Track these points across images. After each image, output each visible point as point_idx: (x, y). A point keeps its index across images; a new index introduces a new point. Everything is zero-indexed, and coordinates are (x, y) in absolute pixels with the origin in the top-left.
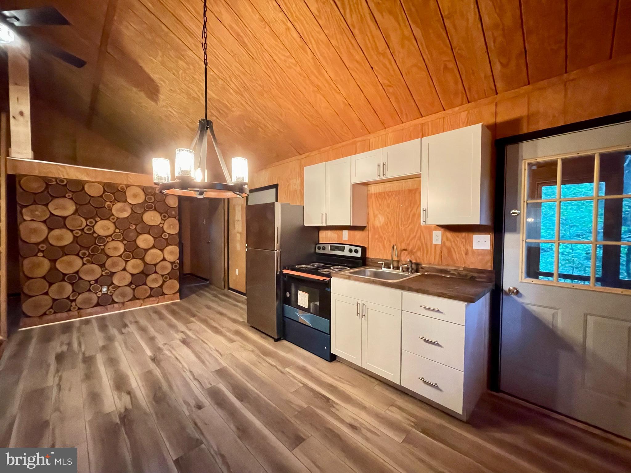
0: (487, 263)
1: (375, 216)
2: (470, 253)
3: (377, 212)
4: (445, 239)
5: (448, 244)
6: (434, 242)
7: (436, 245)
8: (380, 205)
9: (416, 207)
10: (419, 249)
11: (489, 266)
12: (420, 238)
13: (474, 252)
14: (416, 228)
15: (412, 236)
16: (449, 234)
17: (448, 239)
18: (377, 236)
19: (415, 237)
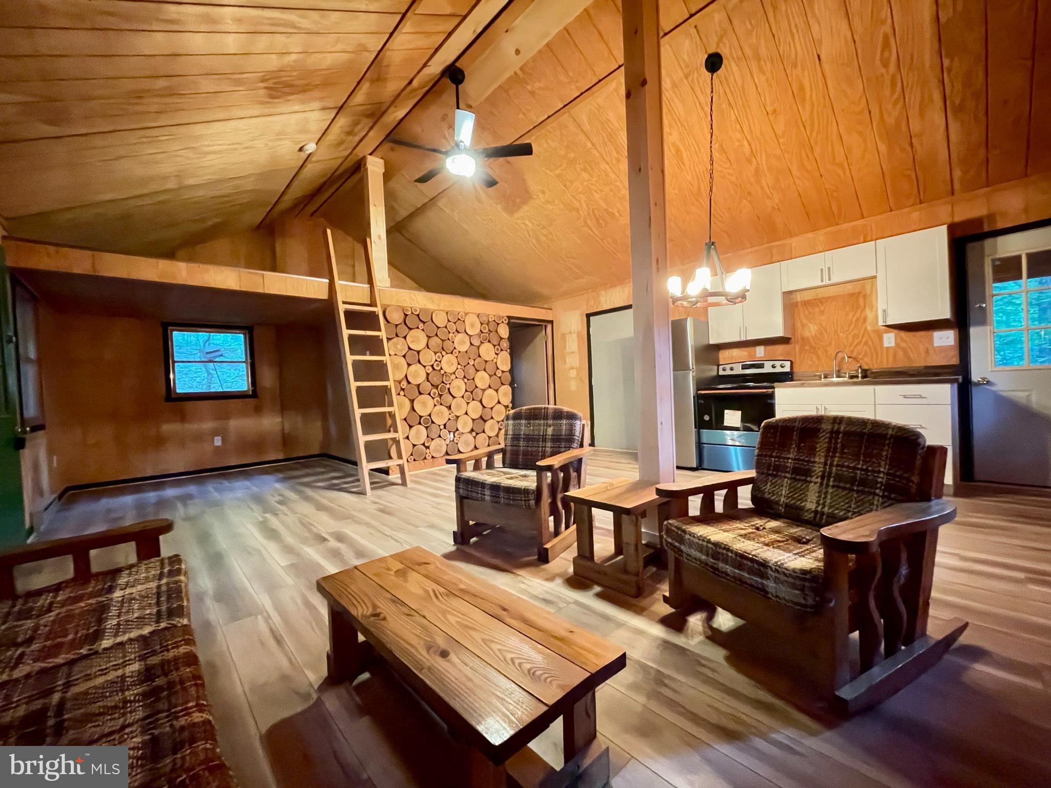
0: (952, 358)
1: (803, 326)
2: (931, 351)
3: (805, 321)
4: (899, 340)
5: (903, 345)
6: (886, 345)
7: (888, 348)
8: (810, 313)
9: (859, 311)
10: (866, 355)
11: (955, 360)
12: (866, 343)
13: (934, 349)
14: (862, 333)
15: (856, 341)
16: (903, 334)
17: (902, 340)
18: (807, 348)
19: (860, 342)
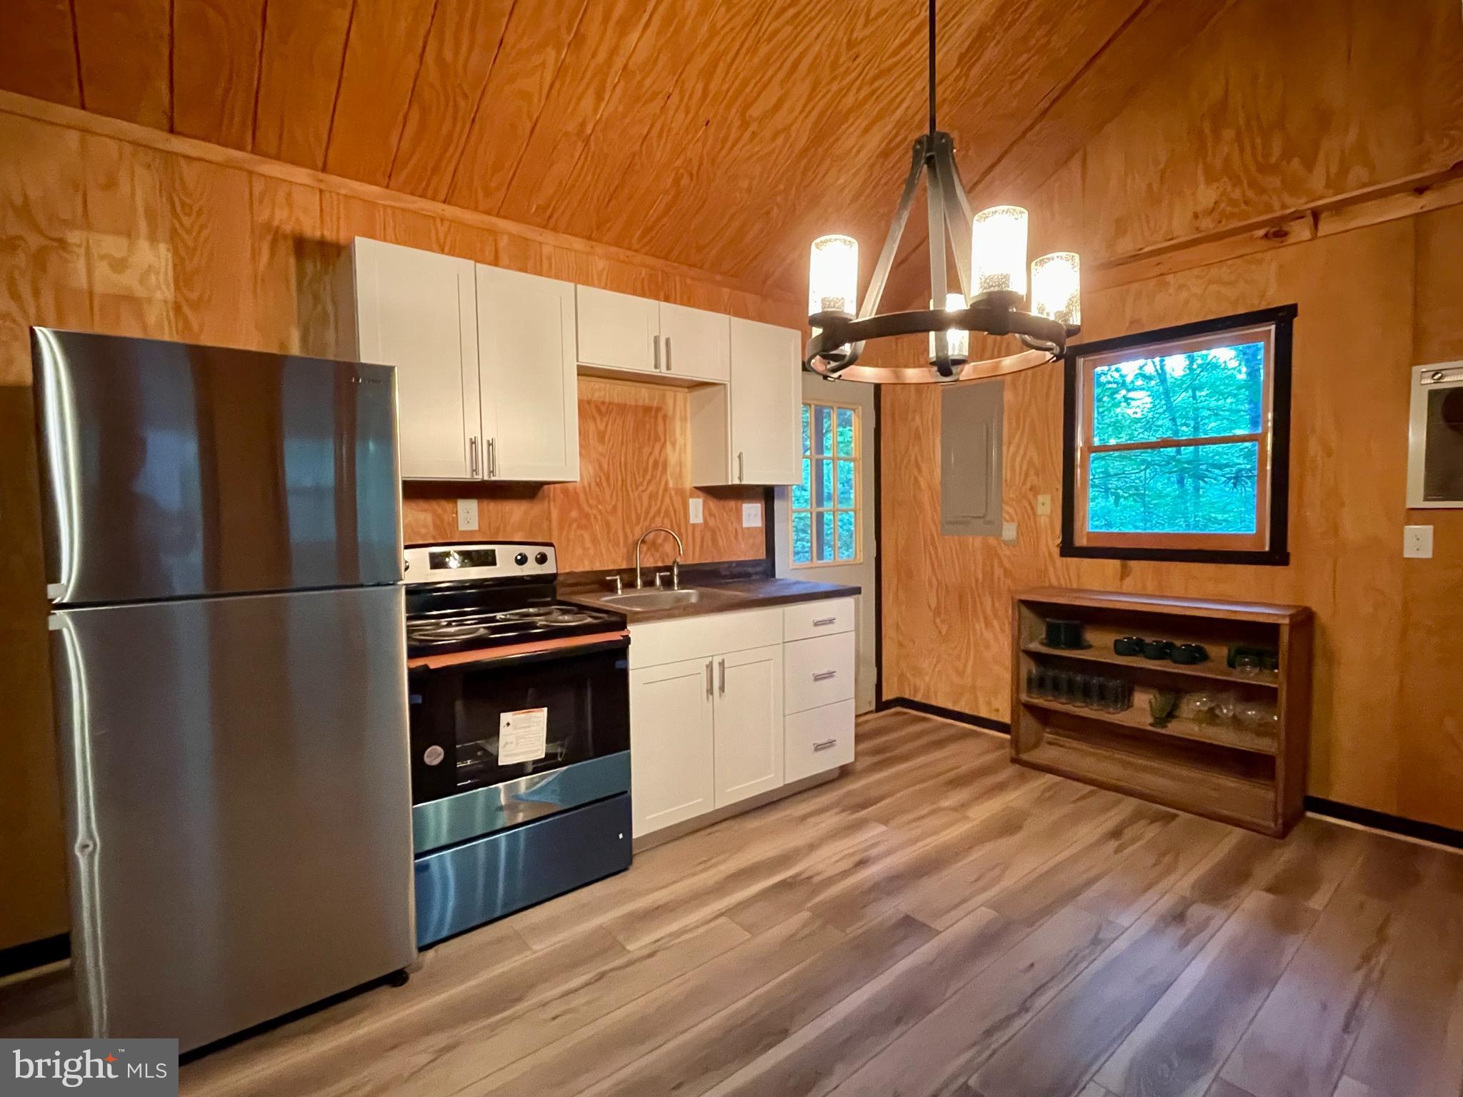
0: (760, 548)
2: (740, 534)
4: (707, 514)
5: (712, 522)
6: (693, 520)
7: (695, 525)
11: (762, 553)
12: (667, 513)
13: (744, 531)
14: (661, 492)
15: (653, 509)
16: (713, 504)
17: (711, 513)
18: (574, 514)
19: (659, 511)
